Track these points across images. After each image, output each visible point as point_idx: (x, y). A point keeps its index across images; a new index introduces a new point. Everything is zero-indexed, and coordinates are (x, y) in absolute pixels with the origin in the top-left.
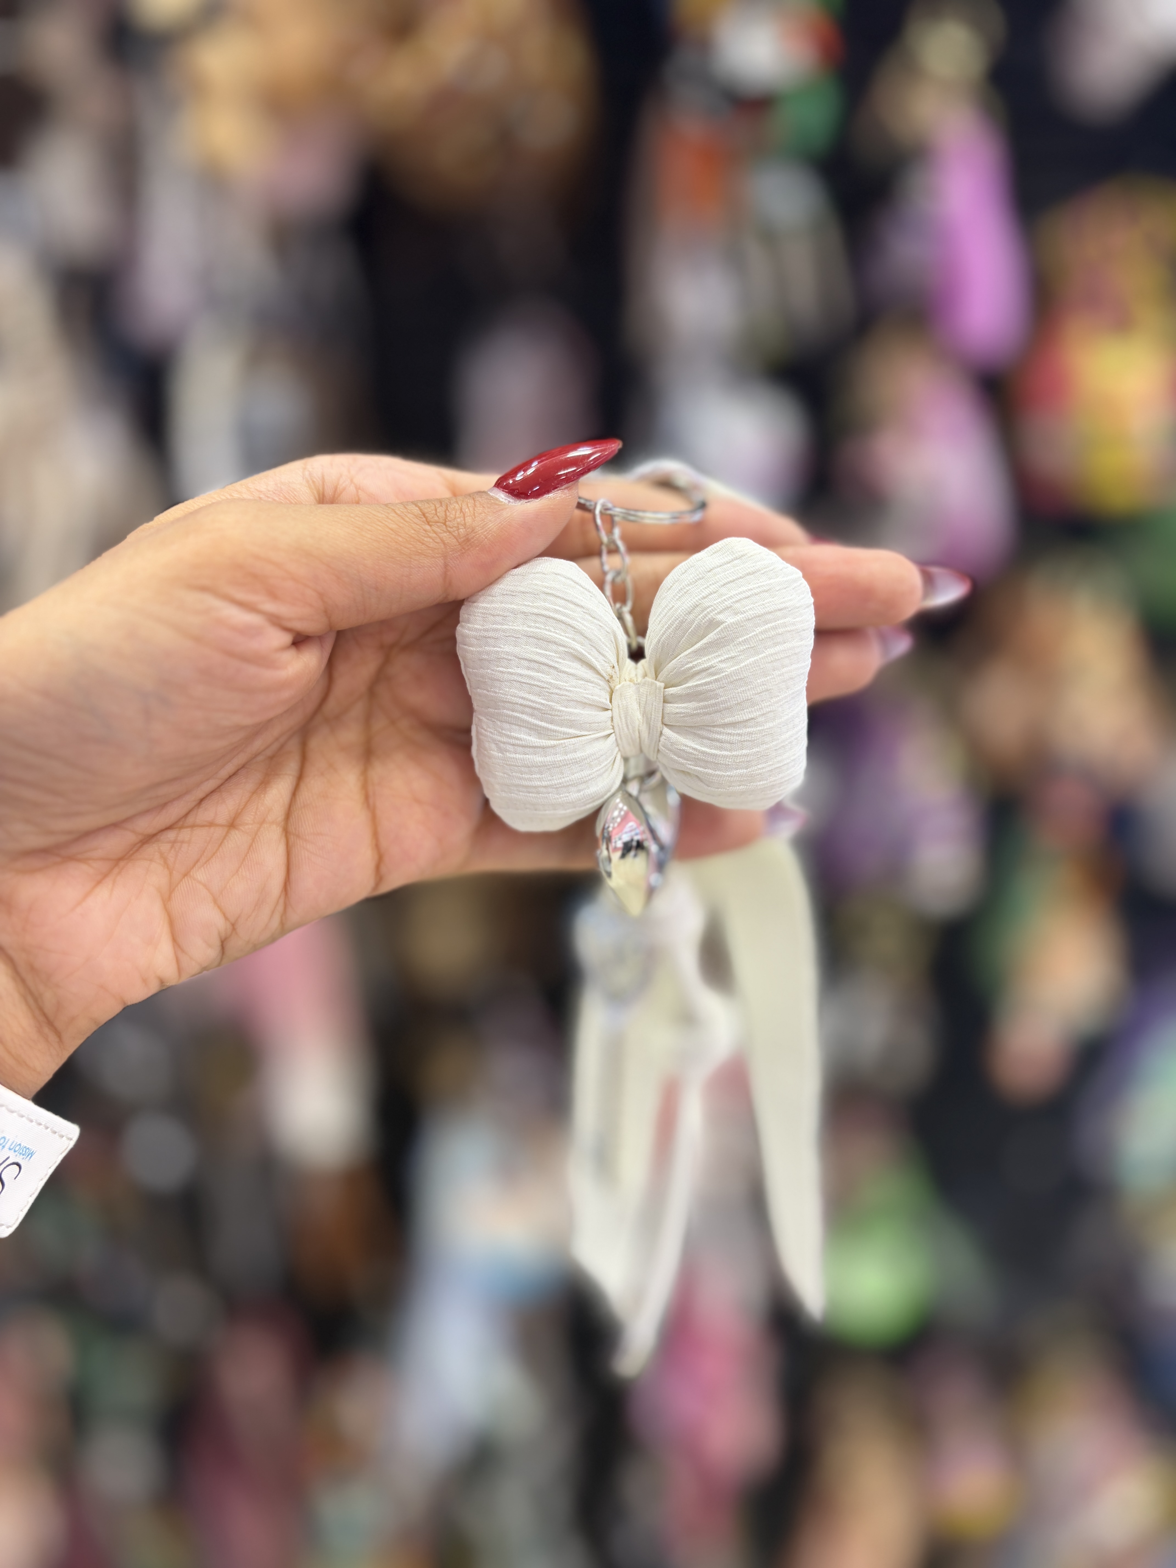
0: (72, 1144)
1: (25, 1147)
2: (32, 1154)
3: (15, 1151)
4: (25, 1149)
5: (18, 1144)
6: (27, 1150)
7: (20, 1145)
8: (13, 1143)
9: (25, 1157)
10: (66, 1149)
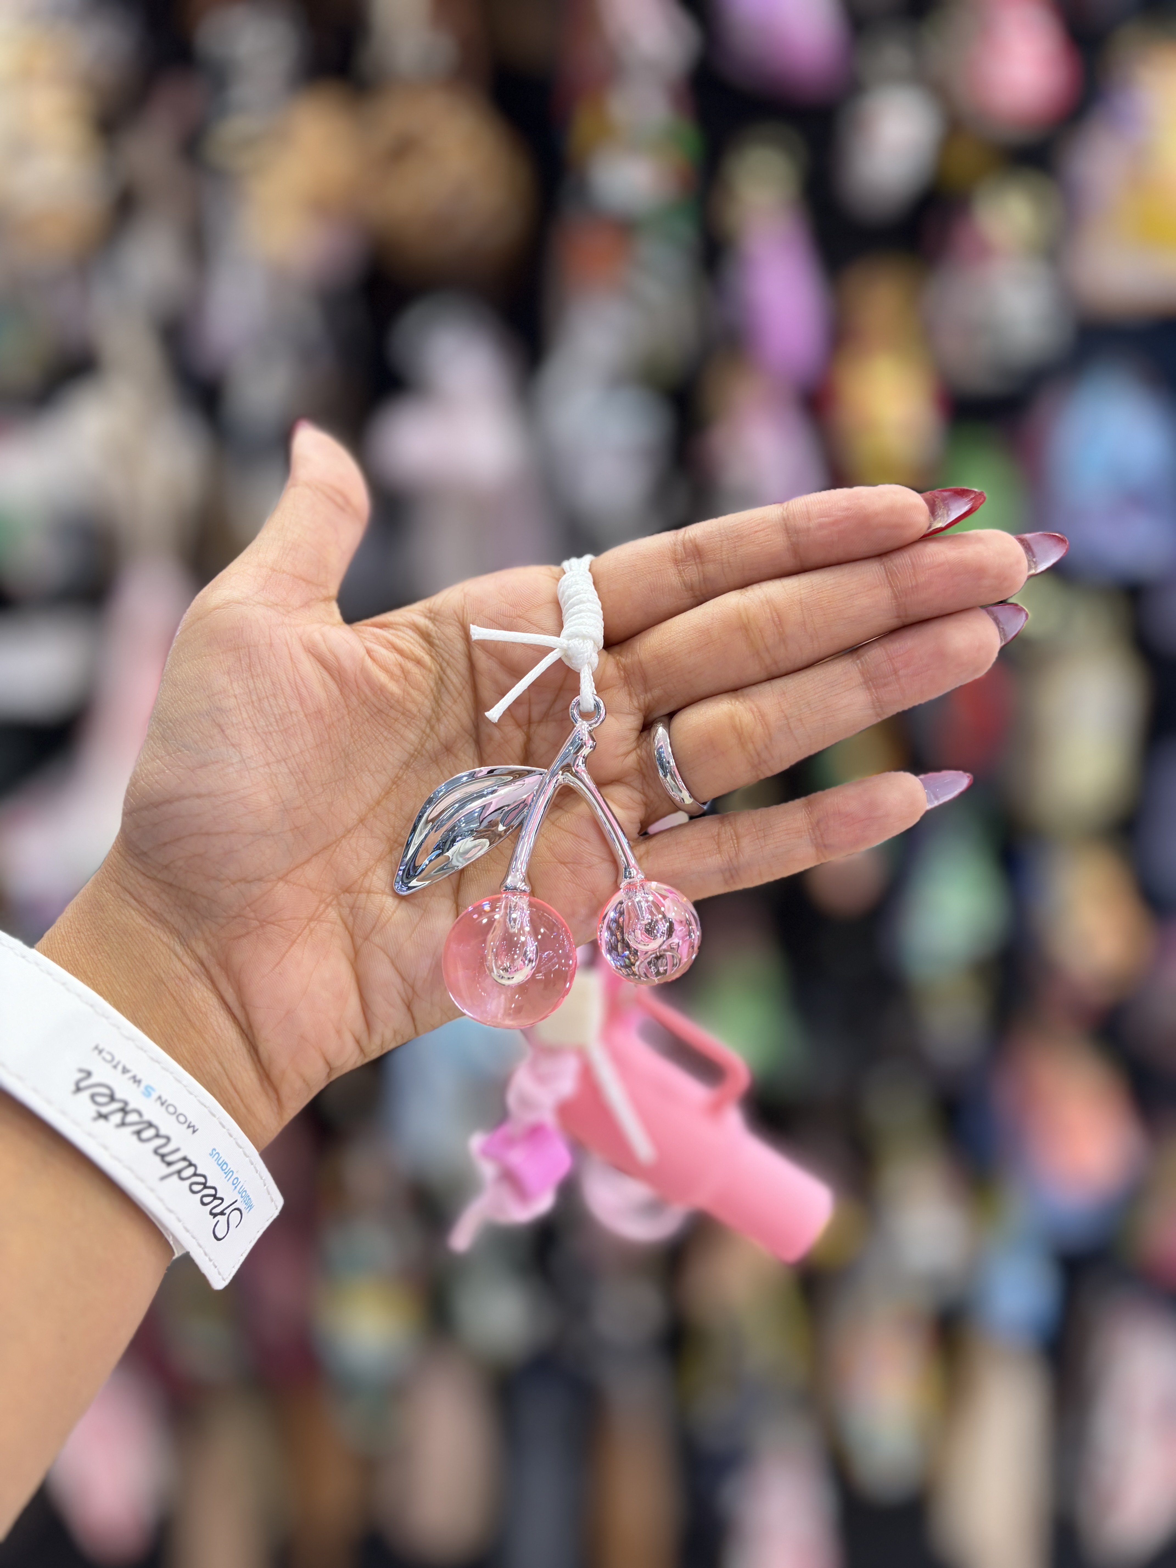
0: (276, 1213)
1: (249, 1196)
2: (250, 1207)
3: (242, 1197)
4: (248, 1198)
5: (245, 1190)
6: (249, 1201)
7: (245, 1191)
8: (243, 1186)
9: (247, 1207)
10: (271, 1217)
